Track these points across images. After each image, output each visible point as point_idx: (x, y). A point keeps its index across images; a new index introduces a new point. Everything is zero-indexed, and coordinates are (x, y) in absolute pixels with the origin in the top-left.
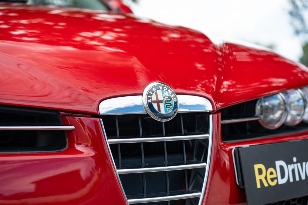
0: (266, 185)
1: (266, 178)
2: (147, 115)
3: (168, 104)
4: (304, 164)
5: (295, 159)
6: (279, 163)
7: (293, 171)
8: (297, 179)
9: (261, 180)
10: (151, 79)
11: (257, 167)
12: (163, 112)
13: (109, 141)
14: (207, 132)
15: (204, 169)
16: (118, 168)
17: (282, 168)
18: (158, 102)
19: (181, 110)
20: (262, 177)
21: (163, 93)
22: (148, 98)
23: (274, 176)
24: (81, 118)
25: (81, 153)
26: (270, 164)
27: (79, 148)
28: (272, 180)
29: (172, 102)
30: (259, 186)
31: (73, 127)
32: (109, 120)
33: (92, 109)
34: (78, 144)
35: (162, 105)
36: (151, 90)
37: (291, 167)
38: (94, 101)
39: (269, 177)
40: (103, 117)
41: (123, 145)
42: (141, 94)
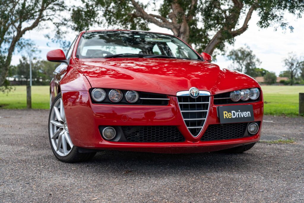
0: (227, 118)
1: (228, 116)
2: (190, 96)
3: (196, 93)
4: (243, 112)
5: (239, 111)
6: (232, 112)
7: (238, 114)
8: (240, 117)
9: (226, 116)
10: (193, 86)
11: (224, 112)
12: (194, 95)
13: (179, 103)
14: (209, 102)
15: (207, 112)
16: (181, 110)
17: (234, 113)
18: (193, 93)
19: (200, 95)
20: (226, 115)
21: (195, 90)
22: (190, 92)
23: (231, 115)
24: (173, 97)
25: (172, 106)
26: (229, 111)
27: (171, 105)
28: (230, 116)
29: (197, 93)
30: (225, 118)
31: (169, 99)
32: (179, 97)
33: (175, 95)
36: (191, 89)
37: (237, 113)
38: (175, 92)
39: (229, 115)
41: (184, 104)
42: (189, 90)
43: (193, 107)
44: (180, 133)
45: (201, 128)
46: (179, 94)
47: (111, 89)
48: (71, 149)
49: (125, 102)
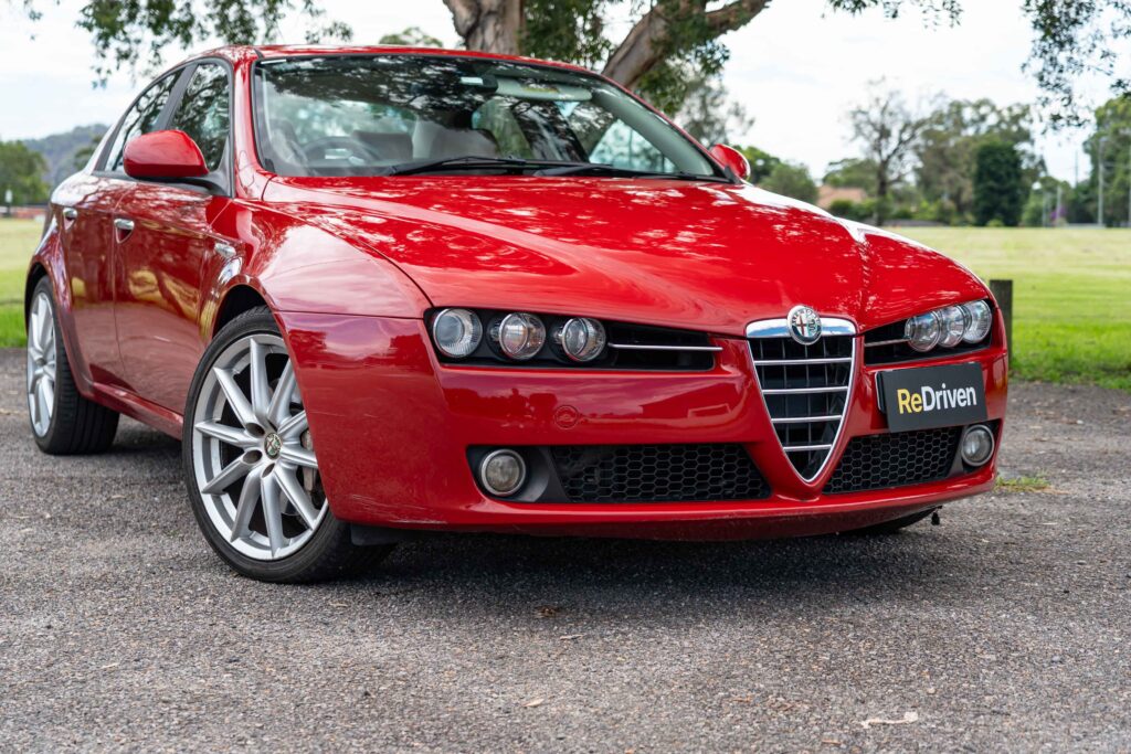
0: (910, 411)
1: (910, 404)
2: (791, 338)
3: (811, 326)
4: (955, 391)
5: (944, 386)
6: (925, 389)
7: (942, 398)
8: (946, 406)
9: (904, 406)
10: (795, 302)
11: (900, 392)
12: (807, 335)
13: (755, 362)
14: (850, 355)
15: (845, 392)
16: (763, 388)
17: (928, 394)
18: (802, 325)
19: (825, 333)
20: (906, 403)
21: (807, 316)
22: (792, 322)
23: (920, 402)
24: (728, 340)
25: (728, 372)
26: (915, 390)
27: (725, 368)
28: (917, 406)
29: (816, 326)
30: (902, 411)
31: (720, 348)
32: (755, 342)
33: (741, 333)
34: (724, 364)
35: (806, 329)
36: (796, 314)
37: (939, 394)
38: (740, 323)
39: (913, 403)
40: (751, 340)
41: (768, 366)
42: (786, 317)
43: (797, 375)
44: (753, 467)
45: (827, 451)
46: (754, 329)
49: (561, 358)
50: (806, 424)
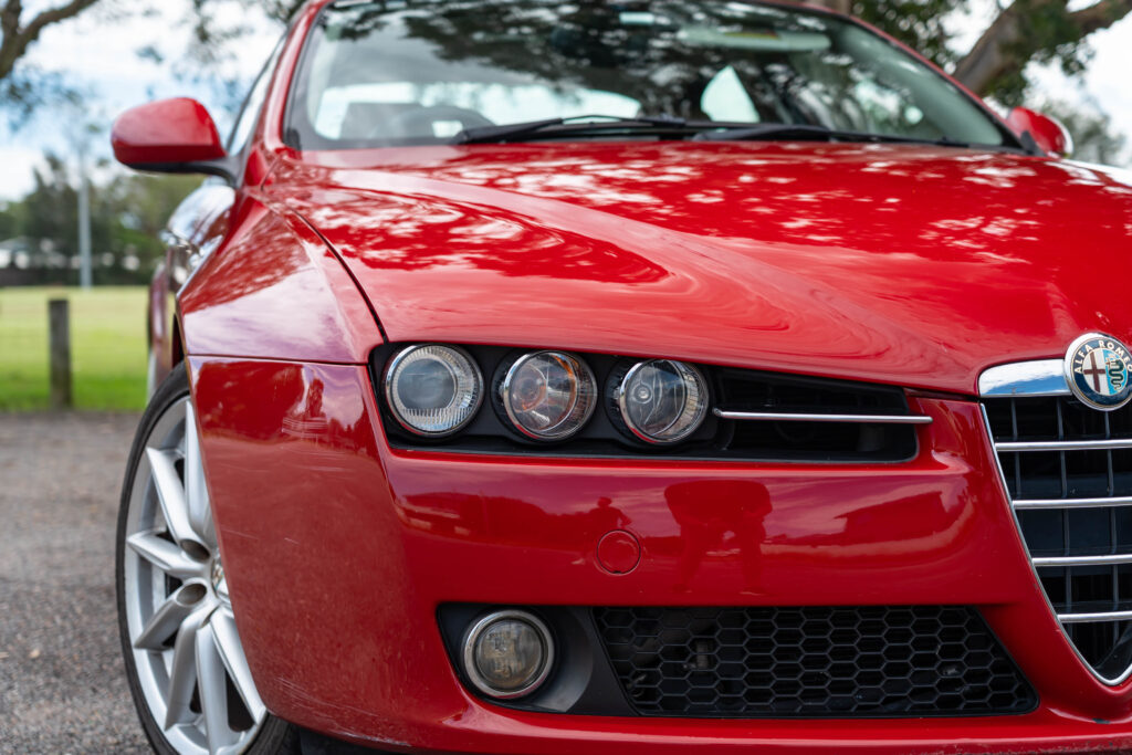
2: (1073, 397)
3: (1114, 375)
10: (1085, 324)
12: (1105, 391)
13: (997, 446)
16: (1014, 497)
18: (1095, 372)
21: (1106, 353)
22: (1076, 366)
24: (944, 401)
25: (943, 467)
27: (939, 458)
29: (1125, 373)
31: (929, 418)
32: (998, 406)
33: (967, 388)
34: (938, 451)
35: (1103, 379)
36: (1082, 349)
38: (968, 369)
40: (989, 401)
41: (1024, 455)
42: (1062, 357)
43: (1088, 470)
44: (997, 650)
46: (993, 381)
47: (518, 351)
48: (254, 730)
49: (615, 435)
50: (1109, 567)
